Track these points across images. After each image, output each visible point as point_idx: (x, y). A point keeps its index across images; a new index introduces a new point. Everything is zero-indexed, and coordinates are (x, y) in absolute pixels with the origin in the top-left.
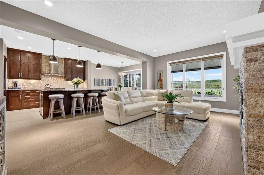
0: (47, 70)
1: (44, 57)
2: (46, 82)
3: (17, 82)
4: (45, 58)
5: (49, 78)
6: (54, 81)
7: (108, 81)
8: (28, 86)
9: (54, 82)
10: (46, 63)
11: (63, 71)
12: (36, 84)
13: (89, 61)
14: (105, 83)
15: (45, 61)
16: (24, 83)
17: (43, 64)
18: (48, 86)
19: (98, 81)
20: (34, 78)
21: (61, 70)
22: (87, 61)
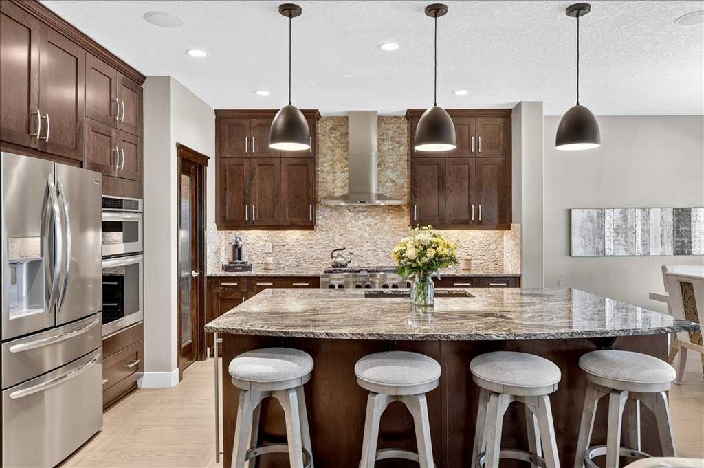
0: (339, 183)
1: (330, 124)
2: (338, 238)
3: (240, 243)
4: (334, 128)
5: (347, 219)
6: (365, 230)
7: (670, 218)
8: (277, 257)
9: (367, 235)
10: (337, 151)
11: (404, 182)
12: (304, 249)
13: (527, 103)
14: (647, 231)
15: (332, 143)
16: (267, 243)
17: (325, 156)
18: (339, 260)
19: (592, 221)
20: (291, 222)
21: (393, 176)
22: (520, 103)
